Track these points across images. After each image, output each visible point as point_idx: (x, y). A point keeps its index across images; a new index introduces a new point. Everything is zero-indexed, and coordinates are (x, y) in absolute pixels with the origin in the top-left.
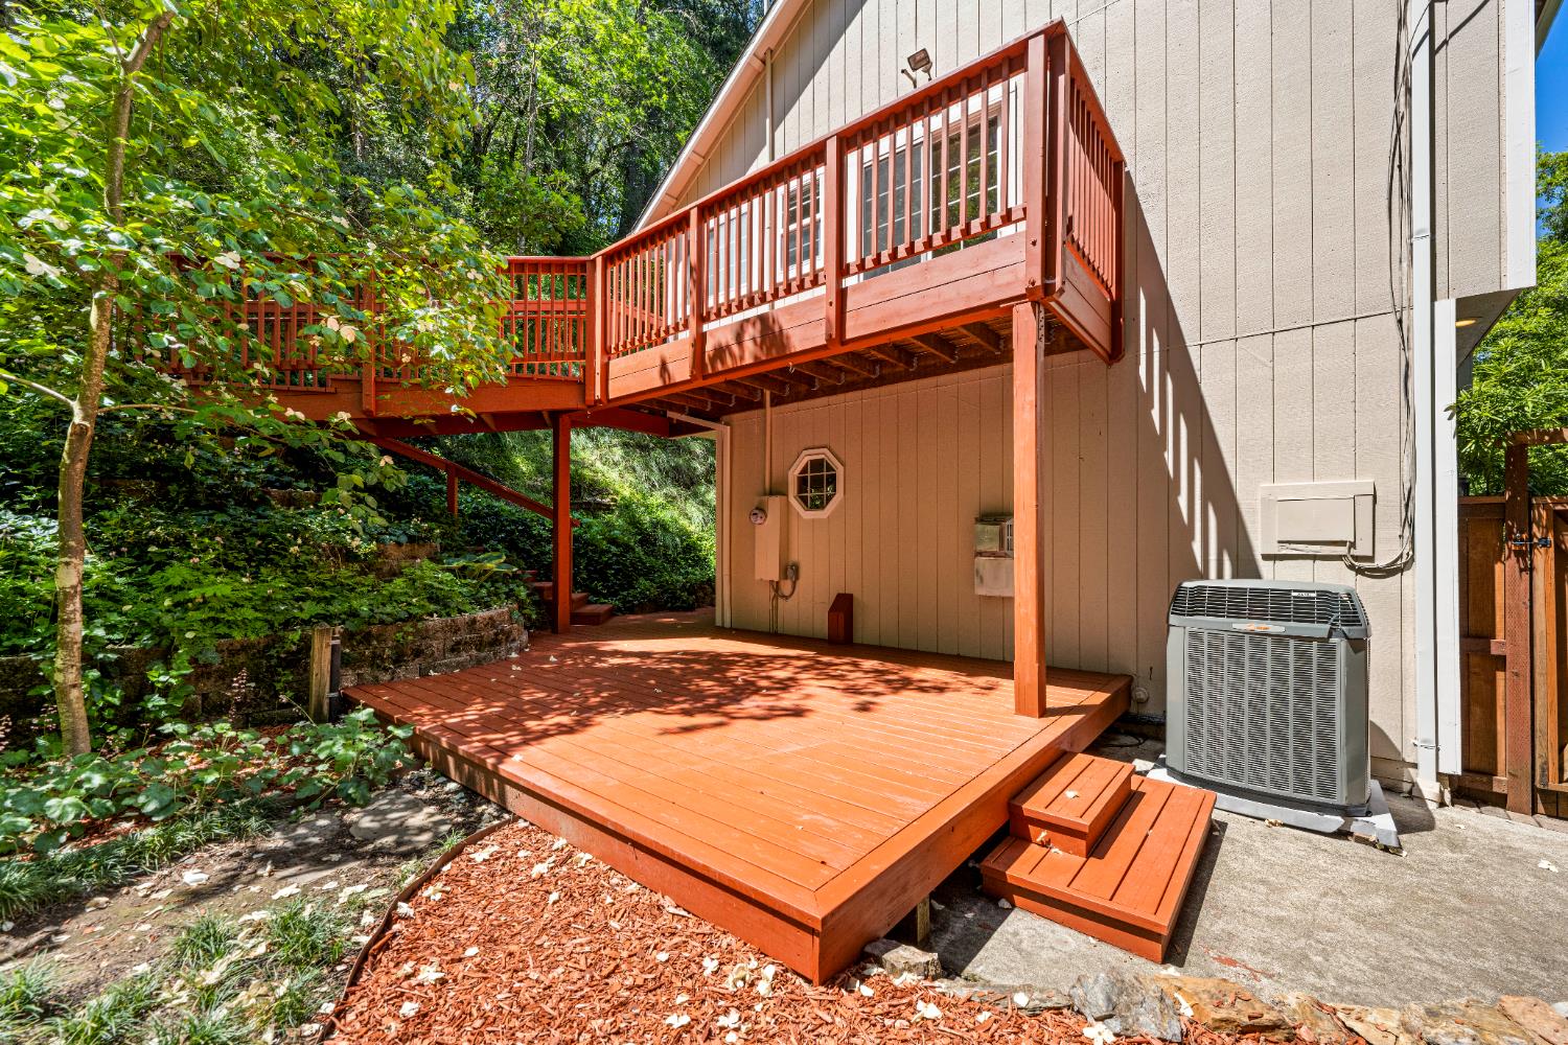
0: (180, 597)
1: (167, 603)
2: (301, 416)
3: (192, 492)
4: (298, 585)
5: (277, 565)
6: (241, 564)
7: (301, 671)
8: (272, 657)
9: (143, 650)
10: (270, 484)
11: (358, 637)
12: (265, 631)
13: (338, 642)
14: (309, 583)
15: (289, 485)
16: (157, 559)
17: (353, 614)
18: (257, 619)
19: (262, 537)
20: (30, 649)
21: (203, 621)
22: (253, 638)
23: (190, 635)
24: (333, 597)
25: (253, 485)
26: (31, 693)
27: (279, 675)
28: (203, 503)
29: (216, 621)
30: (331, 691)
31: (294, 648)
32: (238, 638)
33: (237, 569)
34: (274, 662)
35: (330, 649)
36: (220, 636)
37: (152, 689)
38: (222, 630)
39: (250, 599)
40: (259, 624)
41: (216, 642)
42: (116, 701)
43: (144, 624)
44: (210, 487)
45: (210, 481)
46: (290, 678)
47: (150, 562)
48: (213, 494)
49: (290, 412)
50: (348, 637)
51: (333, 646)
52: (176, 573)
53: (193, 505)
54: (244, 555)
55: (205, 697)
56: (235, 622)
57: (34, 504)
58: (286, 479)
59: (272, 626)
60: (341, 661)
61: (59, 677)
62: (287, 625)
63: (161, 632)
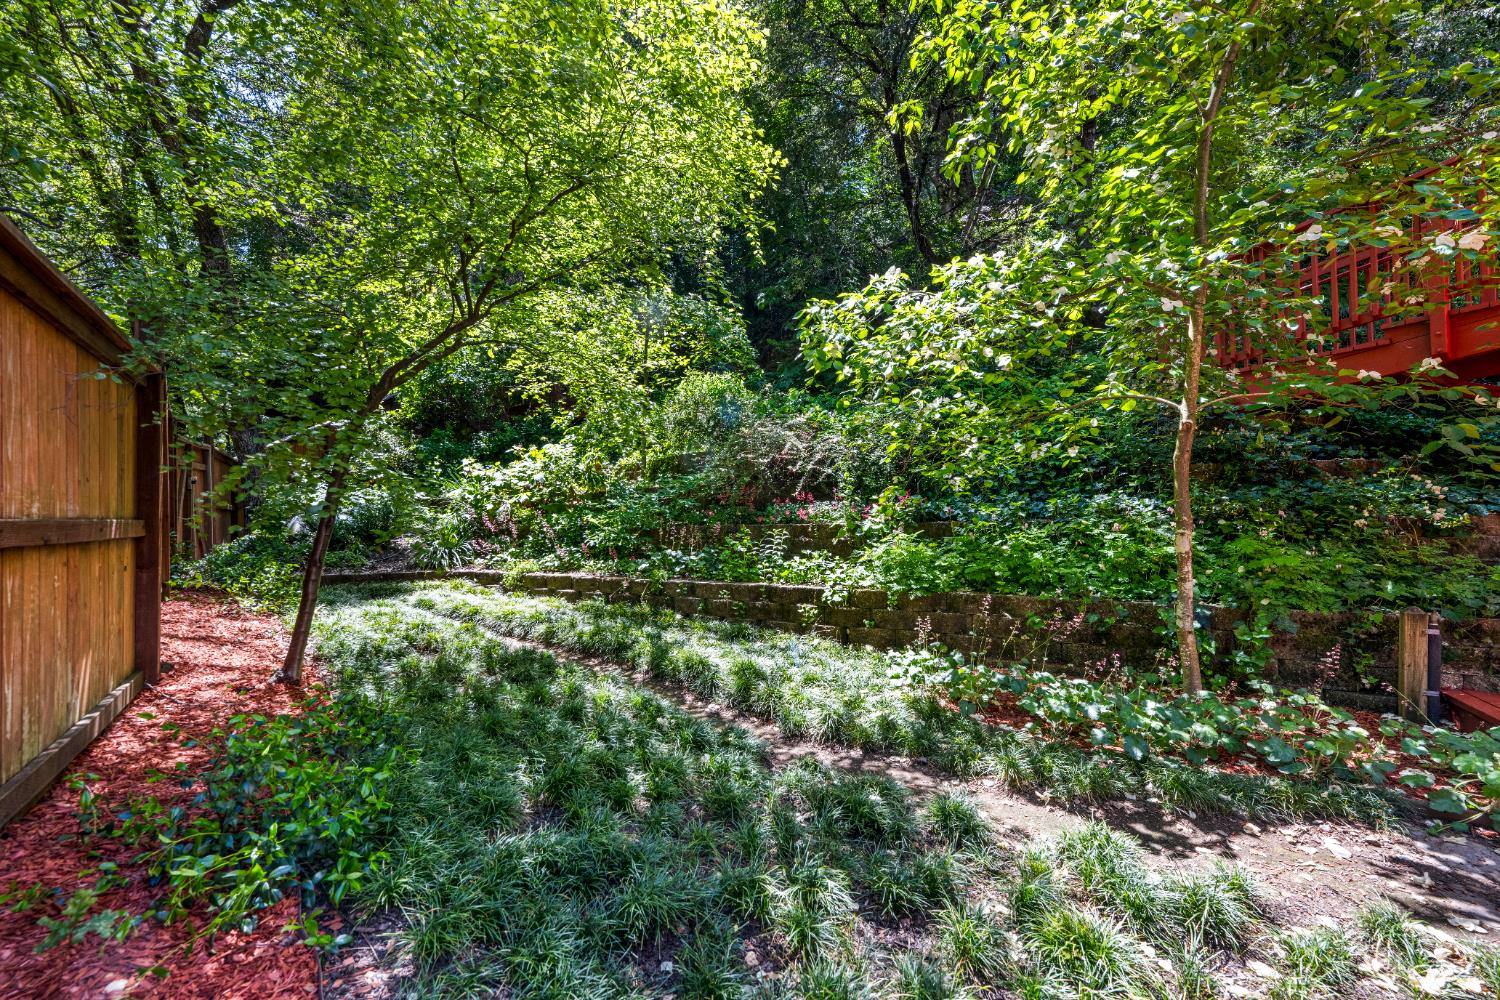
0: (1253, 565)
1: (1241, 570)
2: (1376, 375)
3: (1244, 470)
4: (1369, 561)
5: (1338, 538)
6: (1301, 537)
7: (1384, 657)
8: (1349, 636)
9: (1228, 610)
10: (1314, 455)
11: (1463, 630)
12: (1337, 608)
13: (1436, 632)
14: (1379, 559)
15: (1335, 454)
16: (1225, 531)
17: (1451, 601)
18: (1326, 594)
19: (1319, 510)
20: (1149, 597)
21: (1275, 591)
22: (1325, 612)
23: (1265, 602)
24: (1415, 578)
25: (1299, 458)
26: (1155, 631)
27: (1358, 655)
28: (1255, 479)
29: (1287, 592)
30: (1430, 688)
31: (1374, 630)
32: (1311, 611)
33: (1296, 541)
34: (1352, 641)
35: (1426, 639)
36: (1293, 607)
37: (1237, 646)
38: (1294, 601)
39: (1318, 573)
40: (1331, 600)
41: (1288, 612)
42: (1212, 650)
43: (1227, 587)
44: (1260, 464)
45: (1260, 459)
46: (1372, 662)
47: (1220, 533)
48: (1262, 471)
49: (1363, 374)
50: (1448, 628)
51: (1430, 637)
52: (1244, 545)
53: (1245, 481)
54: (1303, 528)
55: (1281, 662)
56: (1305, 594)
57: (1136, 488)
58: (1330, 448)
59: (1345, 602)
60: (1439, 658)
61: (1179, 623)
62: (1365, 602)
63: (1242, 596)
